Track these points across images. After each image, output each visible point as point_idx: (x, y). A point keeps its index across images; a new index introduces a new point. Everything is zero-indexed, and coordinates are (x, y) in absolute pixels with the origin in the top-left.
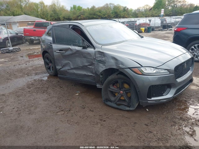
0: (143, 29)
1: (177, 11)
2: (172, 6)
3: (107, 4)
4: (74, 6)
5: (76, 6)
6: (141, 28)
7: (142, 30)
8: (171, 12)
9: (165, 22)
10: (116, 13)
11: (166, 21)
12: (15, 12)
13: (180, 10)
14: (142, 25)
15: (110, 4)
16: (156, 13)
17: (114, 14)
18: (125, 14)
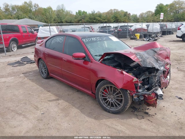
0: (138, 35)
1: (179, 17)
2: (174, 12)
3: (111, 10)
4: (79, 11)
5: (81, 11)
6: (136, 34)
7: (137, 37)
8: (172, 18)
9: (165, 28)
10: (116, 18)
11: (166, 26)
12: (20, 15)
13: (183, 16)
14: (139, 30)
15: (114, 10)
16: (158, 19)
17: (114, 18)
18: (125, 19)
